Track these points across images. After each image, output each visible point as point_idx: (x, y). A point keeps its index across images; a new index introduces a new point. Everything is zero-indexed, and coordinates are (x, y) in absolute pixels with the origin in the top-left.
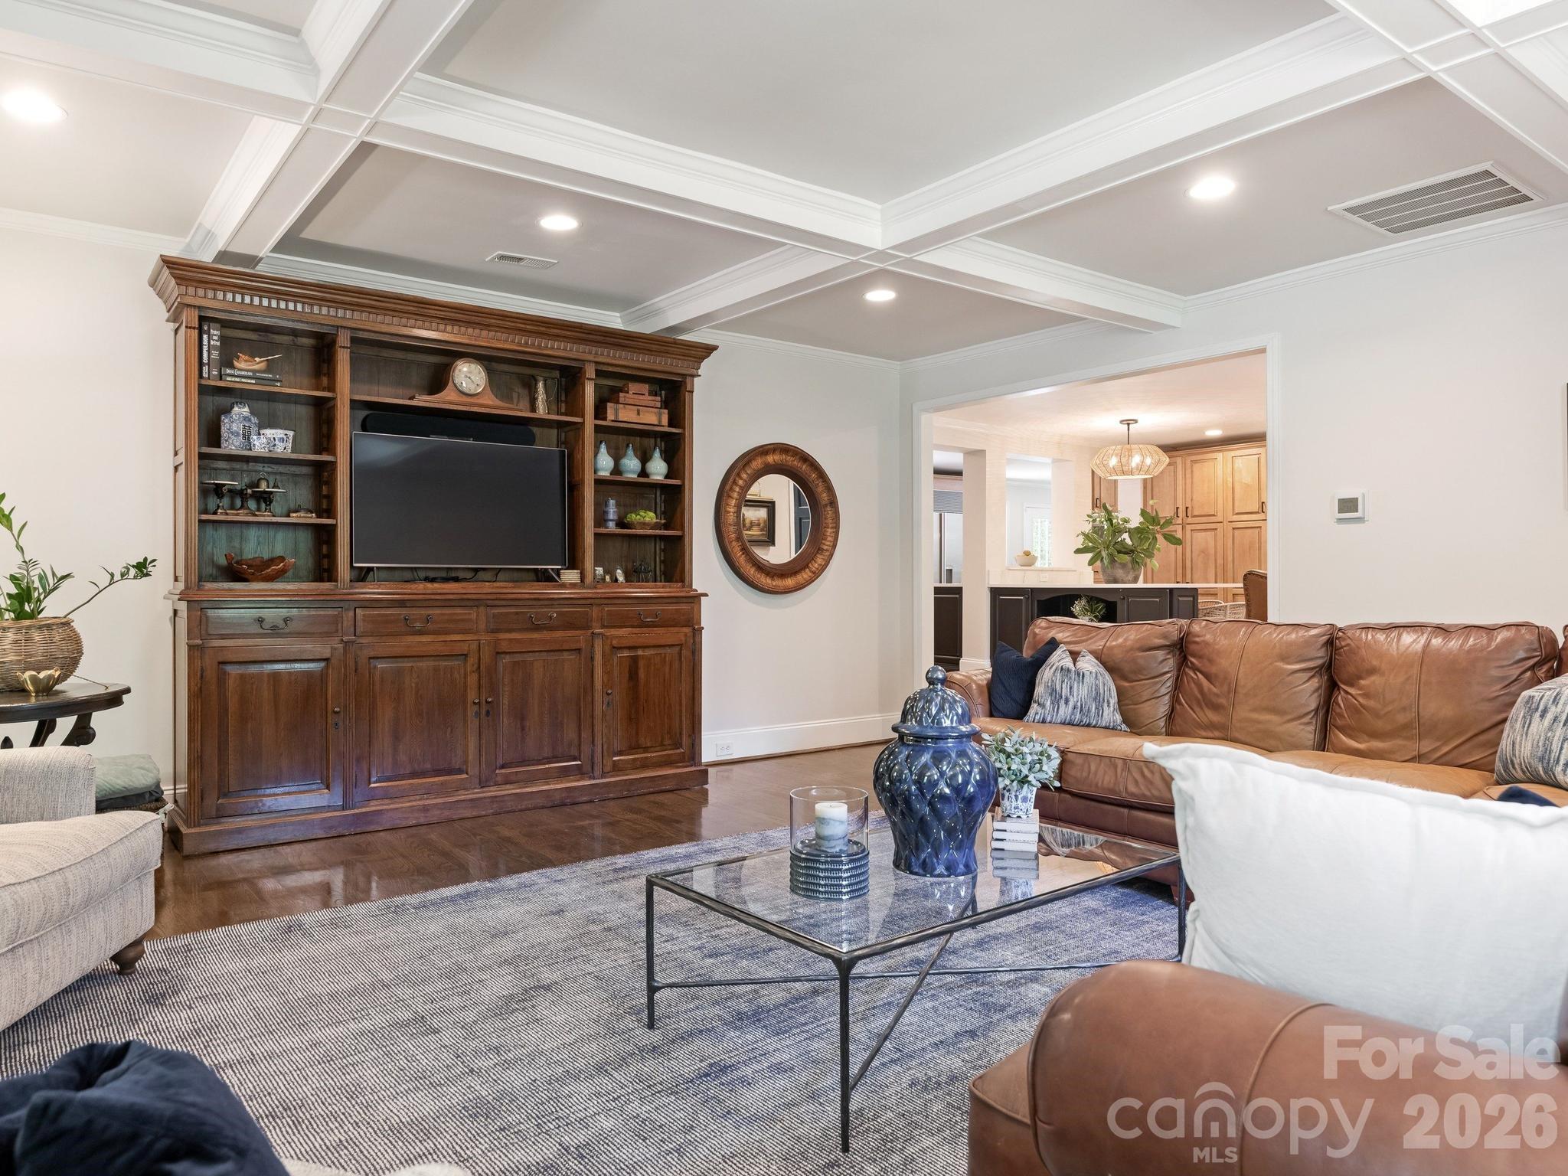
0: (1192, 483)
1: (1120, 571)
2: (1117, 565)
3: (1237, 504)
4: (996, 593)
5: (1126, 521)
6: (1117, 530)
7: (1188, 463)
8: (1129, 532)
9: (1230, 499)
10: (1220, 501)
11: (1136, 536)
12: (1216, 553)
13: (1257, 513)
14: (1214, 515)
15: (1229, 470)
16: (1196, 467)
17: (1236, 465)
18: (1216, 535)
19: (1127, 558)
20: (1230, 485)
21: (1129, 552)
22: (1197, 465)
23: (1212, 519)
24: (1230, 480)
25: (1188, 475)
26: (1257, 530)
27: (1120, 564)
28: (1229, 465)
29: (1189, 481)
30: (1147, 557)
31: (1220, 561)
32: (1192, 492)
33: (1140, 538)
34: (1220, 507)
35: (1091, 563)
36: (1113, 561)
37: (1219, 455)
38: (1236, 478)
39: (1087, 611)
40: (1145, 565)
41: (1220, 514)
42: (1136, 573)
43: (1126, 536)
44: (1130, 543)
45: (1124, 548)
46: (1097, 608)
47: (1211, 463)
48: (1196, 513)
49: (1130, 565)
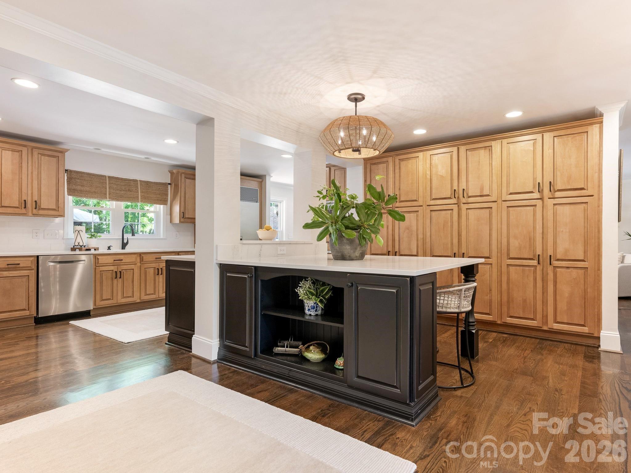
0: (400, 176)
1: (348, 247)
2: (345, 241)
3: (434, 191)
4: (225, 268)
5: (353, 197)
6: (346, 207)
7: (397, 161)
8: (356, 208)
9: (429, 188)
10: (421, 189)
11: (364, 211)
12: (417, 230)
13: (450, 198)
14: (416, 201)
15: (428, 165)
16: (403, 164)
17: (433, 162)
18: (417, 216)
19: (354, 234)
20: (428, 177)
21: (356, 228)
22: (403, 162)
23: (415, 203)
24: (428, 173)
25: (397, 171)
26: (450, 212)
27: (348, 239)
28: (428, 162)
29: (397, 175)
30: (374, 232)
31: (421, 236)
32: (400, 183)
33: (367, 213)
34: (421, 194)
35: (320, 238)
36: (340, 237)
37: (421, 155)
38: (434, 170)
39: (312, 294)
40: (372, 241)
41: (421, 200)
42: (363, 249)
43: (353, 211)
44: (357, 218)
45: (353, 223)
46: (323, 291)
47: (414, 161)
48: (402, 199)
49: (357, 241)
